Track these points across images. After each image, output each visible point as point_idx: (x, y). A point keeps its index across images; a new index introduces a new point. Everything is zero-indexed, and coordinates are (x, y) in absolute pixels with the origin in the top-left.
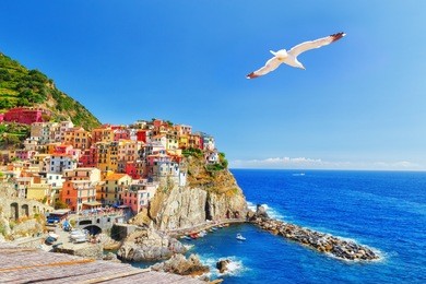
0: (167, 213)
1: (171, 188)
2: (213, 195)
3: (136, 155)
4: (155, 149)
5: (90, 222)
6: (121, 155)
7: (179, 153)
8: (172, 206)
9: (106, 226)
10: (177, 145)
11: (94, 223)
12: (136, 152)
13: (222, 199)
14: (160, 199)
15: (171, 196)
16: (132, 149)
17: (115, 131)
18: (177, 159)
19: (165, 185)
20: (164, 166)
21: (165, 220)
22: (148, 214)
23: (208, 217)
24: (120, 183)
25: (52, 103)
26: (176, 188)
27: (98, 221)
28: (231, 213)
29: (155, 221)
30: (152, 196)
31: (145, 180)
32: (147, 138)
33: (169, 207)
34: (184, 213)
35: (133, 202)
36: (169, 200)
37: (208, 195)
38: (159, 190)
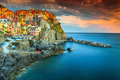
0: (45, 36)
3: (32, 19)
4: (39, 17)
6: (27, 19)
7: (47, 18)
12: (32, 18)
13: (60, 34)
14: (43, 32)
16: (30, 17)
17: (23, 11)
19: (44, 28)
21: (45, 38)
22: (39, 36)
23: (56, 39)
24: (28, 27)
26: (47, 29)
27: (23, 38)
28: (63, 38)
29: (42, 39)
30: (40, 31)
32: (35, 14)
33: (46, 34)
34: (50, 37)
35: (34, 33)
36: (45, 33)
37: (56, 33)
38: (42, 29)
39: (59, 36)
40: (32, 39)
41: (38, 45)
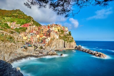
0: (53, 44)
1: (54, 39)
4: (51, 30)
5: (35, 45)
7: (57, 31)
8: (54, 43)
9: (39, 47)
10: (57, 29)
11: (36, 46)
14: (51, 41)
15: (54, 41)
16: (46, 30)
17: (43, 27)
18: (56, 32)
21: (52, 46)
22: (48, 44)
24: (43, 38)
25: (32, 23)
27: (37, 45)
28: (71, 46)
29: (50, 46)
30: (49, 40)
31: (48, 37)
33: (53, 43)
34: (57, 45)
36: (53, 41)
37: (65, 42)
38: (51, 39)
39: (67, 44)
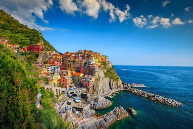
2: (112, 80)
4: (91, 63)
5: (73, 93)
6: (77, 65)
7: (99, 64)
12: (83, 64)
13: (115, 82)
14: (97, 83)
15: (100, 82)
16: (81, 63)
17: (73, 55)
18: (99, 67)
19: (97, 77)
20: (97, 70)
21: (99, 91)
22: (93, 89)
23: (111, 88)
24: (80, 77)
26: (101, 78)
27: (76, 92)
28: (118, 86)
29: (96, 92)
30: (94, 82)
31: (90, 76)
33: (100, 86)
35: (87, 85)
37: (110, 80)
38: (96, 79)
39: (113, 84)
40: (86, 94)
41: (95, 103)
